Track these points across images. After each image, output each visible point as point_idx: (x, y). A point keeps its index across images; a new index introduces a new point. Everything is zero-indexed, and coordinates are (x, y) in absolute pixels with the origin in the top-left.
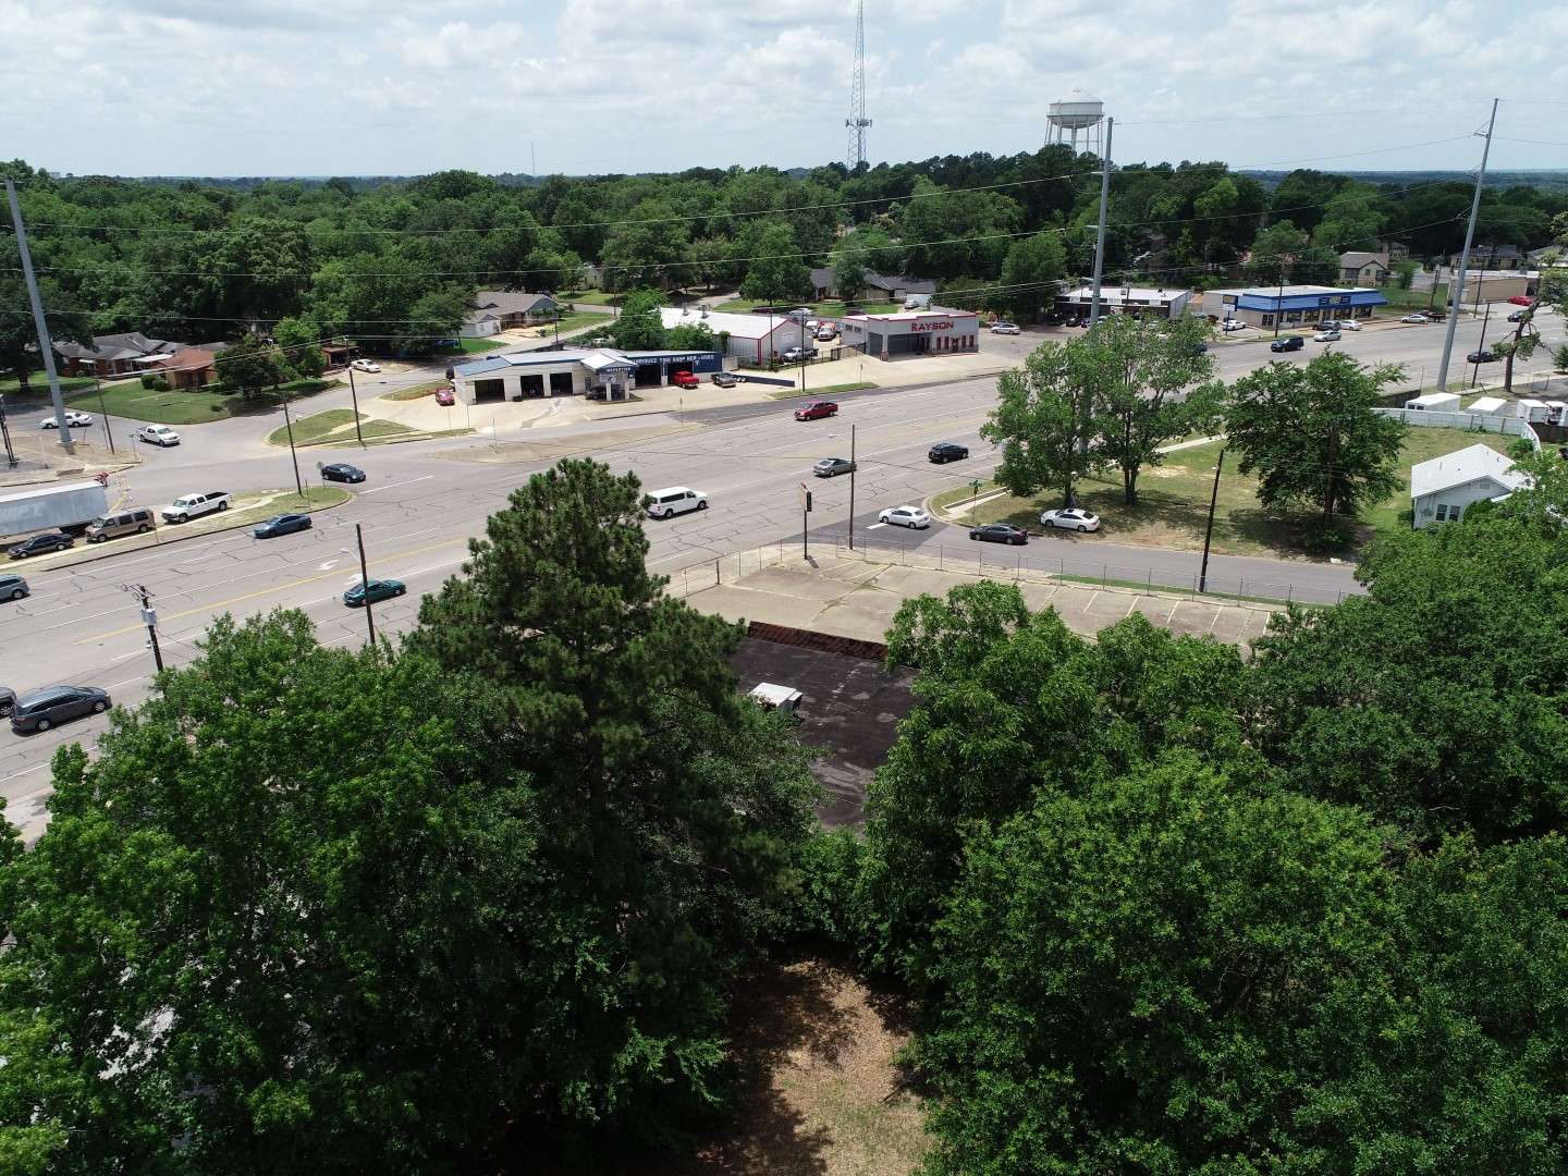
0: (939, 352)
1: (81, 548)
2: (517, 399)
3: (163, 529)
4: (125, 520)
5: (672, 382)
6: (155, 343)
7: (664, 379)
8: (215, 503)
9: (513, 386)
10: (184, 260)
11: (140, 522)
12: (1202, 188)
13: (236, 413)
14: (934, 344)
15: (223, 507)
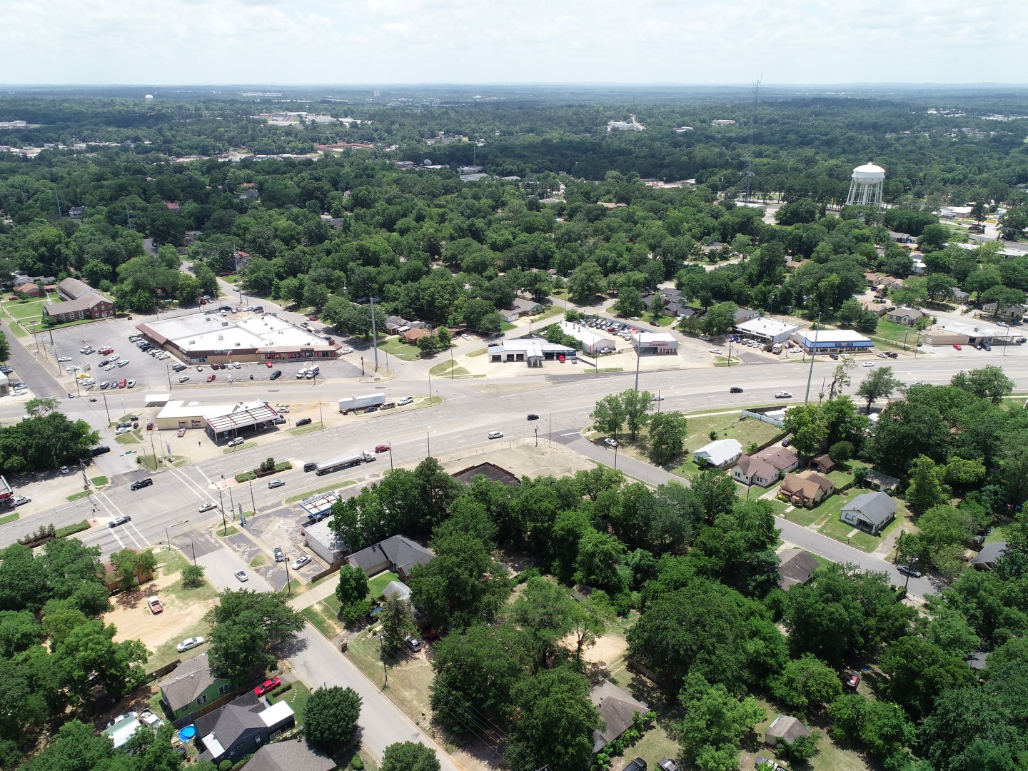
0: (661, 354)
1: (379, 411)
2: (505, 362)
3: (397, 407)
4: (389, 405)
5: (557, 359)
6: (404, 321)
7: (555, 358)
8: (409, 400)
9: (504, 357)
10: (417, 291)
11: (392, 405)
12: (823, 277)
13: (423, 357)
14: (659, 351)
15: (412, 401)
